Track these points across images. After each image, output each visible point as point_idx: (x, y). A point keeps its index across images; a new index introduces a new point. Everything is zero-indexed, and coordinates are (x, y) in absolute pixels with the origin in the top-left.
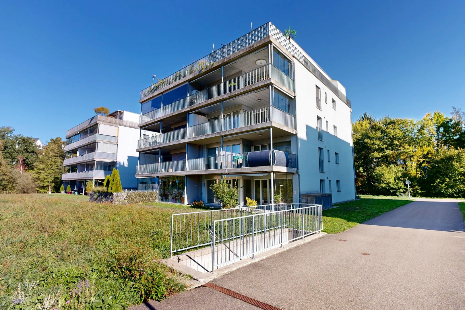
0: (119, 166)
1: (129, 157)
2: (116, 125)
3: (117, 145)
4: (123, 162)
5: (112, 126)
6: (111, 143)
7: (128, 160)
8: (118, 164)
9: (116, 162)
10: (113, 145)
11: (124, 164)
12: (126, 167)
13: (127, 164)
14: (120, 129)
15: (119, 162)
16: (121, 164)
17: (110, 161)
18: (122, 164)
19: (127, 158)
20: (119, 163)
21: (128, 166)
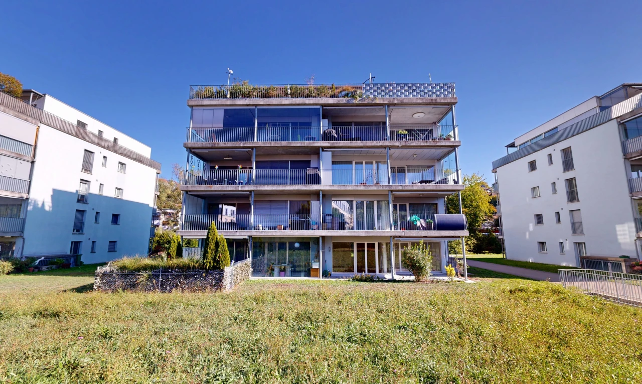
0: (33, 208)
1: (54, 190)
2: (34, 121)
3: (33, 163)
4: (42, 200)
5: (26, 120)
6: (19, 157)
7: (52, 196)
8: (32, 204)
9: (27, 199)
10: (22, 162)
11: (43, 204)
12: (47, 211)
13: (50, 204)
14: (40, 130)
15: (35, 201)
16: (38, 204)
17: (16, 196)
18: (40, 205)
19: (51, 193)
20: (33, 202)
21: (51, 209)
